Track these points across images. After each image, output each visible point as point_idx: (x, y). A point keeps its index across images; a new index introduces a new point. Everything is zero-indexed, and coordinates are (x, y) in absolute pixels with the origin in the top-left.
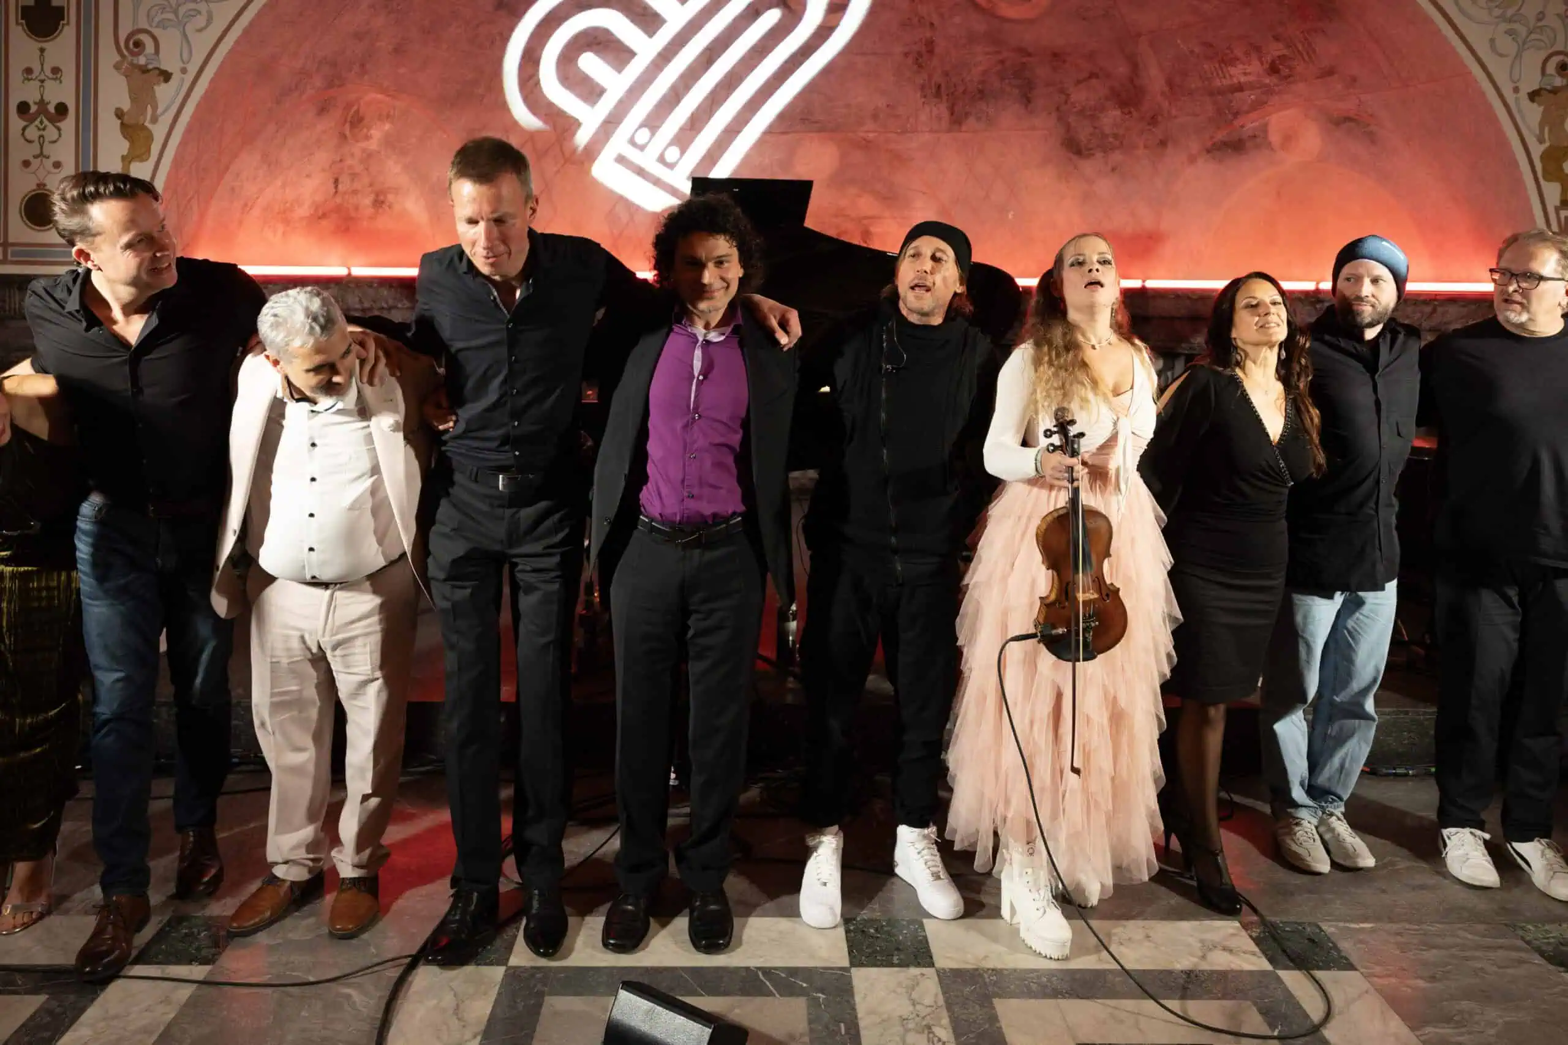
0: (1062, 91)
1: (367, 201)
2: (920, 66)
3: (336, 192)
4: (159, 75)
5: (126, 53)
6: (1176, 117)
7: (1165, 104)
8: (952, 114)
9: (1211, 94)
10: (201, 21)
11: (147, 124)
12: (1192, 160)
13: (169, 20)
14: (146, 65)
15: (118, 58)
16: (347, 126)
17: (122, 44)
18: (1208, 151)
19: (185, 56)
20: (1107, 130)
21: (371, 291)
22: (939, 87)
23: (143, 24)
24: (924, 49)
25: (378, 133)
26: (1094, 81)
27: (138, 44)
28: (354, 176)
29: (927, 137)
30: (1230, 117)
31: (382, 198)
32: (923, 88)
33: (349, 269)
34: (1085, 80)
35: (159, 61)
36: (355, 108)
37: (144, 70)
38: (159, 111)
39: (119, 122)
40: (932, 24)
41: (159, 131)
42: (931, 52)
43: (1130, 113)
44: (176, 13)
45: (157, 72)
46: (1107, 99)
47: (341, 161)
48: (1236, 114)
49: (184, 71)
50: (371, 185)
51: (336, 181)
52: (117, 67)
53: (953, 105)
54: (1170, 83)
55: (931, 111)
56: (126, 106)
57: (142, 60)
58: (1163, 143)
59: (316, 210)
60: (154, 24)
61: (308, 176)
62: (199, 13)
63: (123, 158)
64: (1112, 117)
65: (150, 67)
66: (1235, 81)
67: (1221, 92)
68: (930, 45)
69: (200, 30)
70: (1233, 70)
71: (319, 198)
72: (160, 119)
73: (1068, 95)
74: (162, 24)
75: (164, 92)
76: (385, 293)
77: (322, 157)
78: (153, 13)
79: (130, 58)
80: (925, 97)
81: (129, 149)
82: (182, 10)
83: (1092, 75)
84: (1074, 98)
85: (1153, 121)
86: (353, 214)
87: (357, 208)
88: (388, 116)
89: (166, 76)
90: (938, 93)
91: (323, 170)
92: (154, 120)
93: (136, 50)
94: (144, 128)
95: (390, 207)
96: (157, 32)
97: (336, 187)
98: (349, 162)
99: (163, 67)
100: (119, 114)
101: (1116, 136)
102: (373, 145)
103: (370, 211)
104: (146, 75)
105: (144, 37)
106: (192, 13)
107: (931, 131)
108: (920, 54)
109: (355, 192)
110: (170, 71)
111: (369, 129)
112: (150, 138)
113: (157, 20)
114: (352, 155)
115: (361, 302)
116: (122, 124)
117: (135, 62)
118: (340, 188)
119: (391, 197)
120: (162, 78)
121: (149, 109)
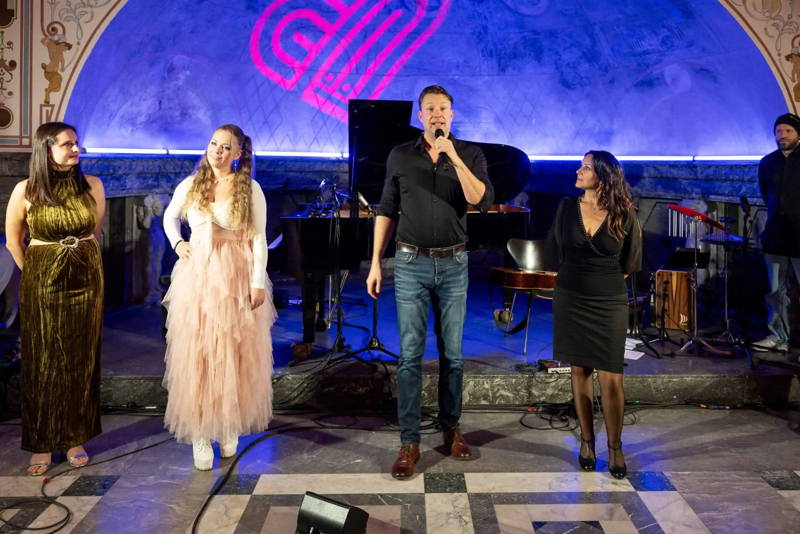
0: (557, 53)
1: (177, 114)
2: (480, 40)
3: (160, 109)
4: (65, 46)
5: (48, 34)
6: (617, 68)
7: (611, 61)
8: (499, 66)
9: (634, 55)
10: (87, 17)
11: (59, 72)
12: (627, 91)
13: (72, 17)
14: (59, 40)
15: (43, 37)
16: (166, 72)
17: (45, 29)
18: (635, 86)
19: (79, 36)
20: (583, 75)
21: (180, 163)
22: (491, 51)
23: (57, 19)
24: (482, 31)
25: (183, 76)
26: (573, 48)
27: (54, 29)
28: (170, 100)
29: (487, 78)
30: (645, 67)
31: (185, 112)
32: (483, 51)
33: (168, 151)
34: (569, 47)
35: (65, 38)
36: (171, 62)
37: (57, 43)
38: (65, 65)
39: (44, 71)
40: (485, 17)
41: (65, 76)
42: (486, 32)
43: (593, 65)
44: (74, 13)
45: (64, 44)
46: (581, 57)
47: (163, 91)
48: (647, 66)
49: (79, 44)
50: (179, 105)
51: (160, 103)
52: (43, 41)
53: (500, 60)
54: (612, 49)
55: (488, 64)
56: (47, 62)
57: (56, 38)
58: (612, 82)
59: (150, 117)
60: (63, 19)
61: (145, 100)
62: (87, 13)
63: (46, 90)
64: (584, 67)
65: (61, 41)
66: (646, 49)
67: (639, 55)
68: (485, 28)
69: (87, 22)
70: (644, 43)
71: (151, 111)
72: (66, 70)
73: (560, 55)
74: (67, 20)
75: (68, 55)
76: (188, 164)
77: (152, 90)
78: (62, 13)
79: (50, 37)
80: (484, 56)
81: (49, 85)
82: (77, 11)
83: (572, 45)
84: (563, 57)
85: (606, 70)
86: (170, 120)
87: (172, 117)
88: (188, 67)
89: (69, 46)
90: (491, 55)
91: (153, 96)
92: (63, 70)
93: (52, 32)
94: (56, 74)
95: (190, 116)
96: (63, 23)
97: (160, 106)
98: (167, 92)
99: (67, 42)
100: (44, 67)
101: (586, 77)
102: (180, 83)
103: (179, 119)
104: (58, 46)
105: (57, 26)
106: (83, 13)
107: (489, 75)
108: (480, 32)
109: (170, 108)
110: (71, 44)
111: (178, 74)
112: (60, 79)
113: (64, 17)
114: (169, 88)
115: (174, 169)
116: (46, 72)
117: (52, 39)
118: (163, 106)
119: (190, 111)
120: (67, 48)
121: (60, 64)
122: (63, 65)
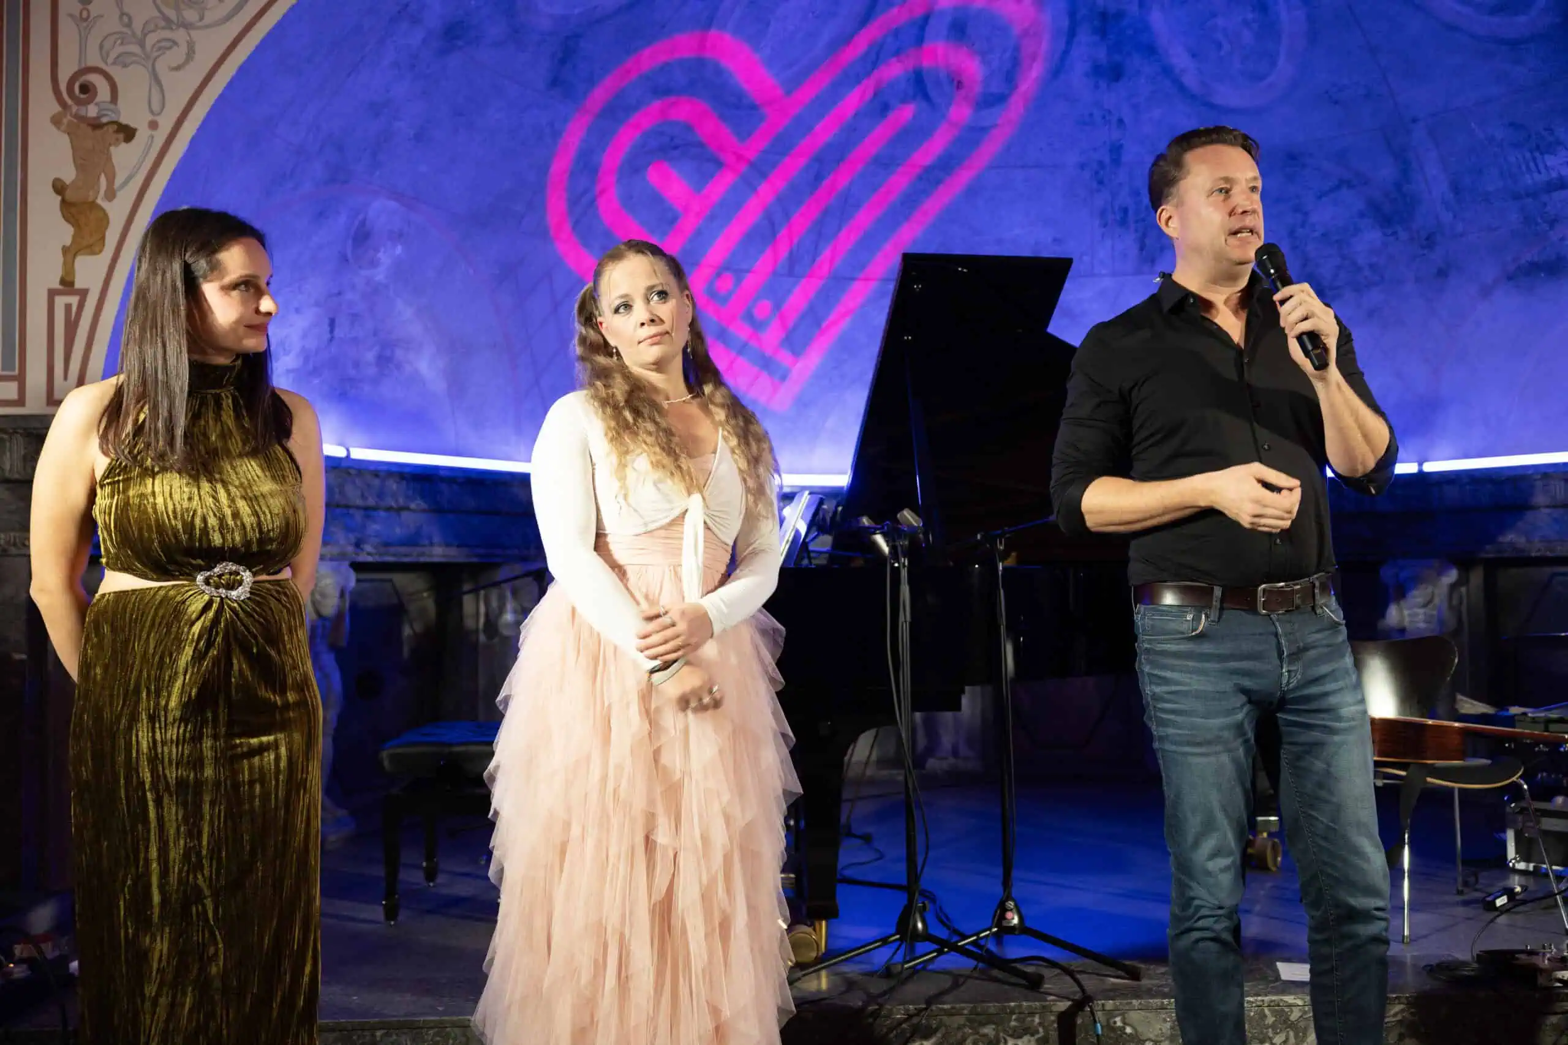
0: (1297, 209)
1: (370, 356)
2: (1101, 182)
3: (331, 339)
4: (117, 131)
5: (69, 102)
6: (1462, 235)
7: (1447, 217)
8: (1142, 249)
9: (1517, 197)
10: (177, 55)
11: (99, 201)
12: (1486, 292)
13: (134, 54)
14: (98, 118)
15: (57, 108)
16: (350, 242)
17: (63, 87)
18: (1510, 278)
19: (156, 107)
20: (1361, 261)
21: (376, 482)
22: (1125, 211)
23: (94, 60)
24: (1107, 160)
25: (388, 256)
26: (1344, 191)
27: (85, 88)
28: (355, 317)
29: (1107, 282)
30: (1546, 226)
31: (388, 353)
32: (1103, 213)
33: (348, 450)
34: (1332, 190)
35: (118, 113)
36: (361, 217)
37: (96, 125)
38: (118, 182)
39: (59, 198)
40: (1121, 121)
41: (116, 211)
42: (1116, 161)
43: (1395, 233)
44: (142, 45)
45: (115, 127)
46: (1362, 215)
47: (339, 294)
48: (1553, 223)
49: (153, 125)
50: (375, 334)
51: (332, 323)
52: (56, 121)
53: (1144, 235)
54: (1456, 188)
55: (1113, 248)
56: (69, 174)
57: (92, 111)
58: (1442, 273)
59: (307, 359)
60: (110, 60)
61: (297, 311)
62: (175, 43)
63: (65, 250)
64: (1371, 236)
65: (104, 120)
66: (1554, 175)
67: (1533, 194)
68: (1116, 150)
69: (178, 68)
70: (1550, 160)
71: (312, 344)
72: (119, 194)
73: (1306, 214)
74: (122, 61)
75: (124, 156)
76: (395, 486)
77: (316, 286)
78: (107, 45)
79: (74, 109)
80: (1105, 225)
81: (74, 237)
82: (151, 40)
83: (1342, 183)
84: (1314, 218)
85: (1430, 242)
86: (352, 372)
87: (357, 365)
88: (401, 235)
89: (128, 133)
90: (1123, 223)
91: (317, 304)
92: (111, 195)
93: (82, 96)
94: (93, 206)
95: (399, 367)
96: (112, 71)
97: (332, 331)
98: (349, 296)
99: (124, 120)
100: (59, 187)
101: (1372, 266)
102: (380, 275)
103: (372, 371)
104: (98, 132)
105: (95, 79)
106: (168, 44)
107: (1114, 274)
108: (1101, 164)
109: (355, 340)
110: (133, 125)
111: (377, 250)
112: (104, 220)
113: (113, 55)
114: (353, 287)
115: (363, 497)
116: (64, 204)
117: (82, 112)
118: (338, 332)
119: (399, 353)
120: (121, 136)
121: (103, 179)
122: (111, 181)
